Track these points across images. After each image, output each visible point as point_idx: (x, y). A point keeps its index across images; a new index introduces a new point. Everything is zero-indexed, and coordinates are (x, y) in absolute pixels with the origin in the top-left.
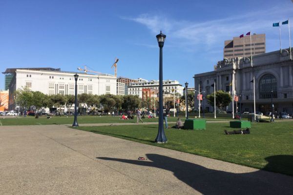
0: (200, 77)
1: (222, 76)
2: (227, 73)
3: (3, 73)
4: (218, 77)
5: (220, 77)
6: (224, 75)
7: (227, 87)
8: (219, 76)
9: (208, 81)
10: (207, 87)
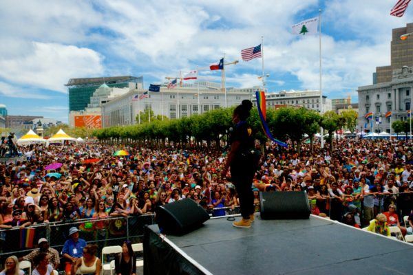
0: (368, 90)
1: (400, 89)
2: (407, 85)
3: (66, 85)
4: (393, 91)
5: (397, 91)
6: (403, 88)
7: (407, 103)
8: (395, 90)
9: (378, 96)
10: (376, 103)
